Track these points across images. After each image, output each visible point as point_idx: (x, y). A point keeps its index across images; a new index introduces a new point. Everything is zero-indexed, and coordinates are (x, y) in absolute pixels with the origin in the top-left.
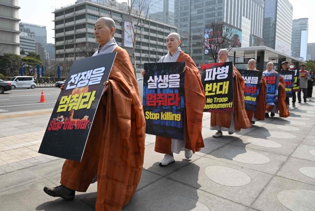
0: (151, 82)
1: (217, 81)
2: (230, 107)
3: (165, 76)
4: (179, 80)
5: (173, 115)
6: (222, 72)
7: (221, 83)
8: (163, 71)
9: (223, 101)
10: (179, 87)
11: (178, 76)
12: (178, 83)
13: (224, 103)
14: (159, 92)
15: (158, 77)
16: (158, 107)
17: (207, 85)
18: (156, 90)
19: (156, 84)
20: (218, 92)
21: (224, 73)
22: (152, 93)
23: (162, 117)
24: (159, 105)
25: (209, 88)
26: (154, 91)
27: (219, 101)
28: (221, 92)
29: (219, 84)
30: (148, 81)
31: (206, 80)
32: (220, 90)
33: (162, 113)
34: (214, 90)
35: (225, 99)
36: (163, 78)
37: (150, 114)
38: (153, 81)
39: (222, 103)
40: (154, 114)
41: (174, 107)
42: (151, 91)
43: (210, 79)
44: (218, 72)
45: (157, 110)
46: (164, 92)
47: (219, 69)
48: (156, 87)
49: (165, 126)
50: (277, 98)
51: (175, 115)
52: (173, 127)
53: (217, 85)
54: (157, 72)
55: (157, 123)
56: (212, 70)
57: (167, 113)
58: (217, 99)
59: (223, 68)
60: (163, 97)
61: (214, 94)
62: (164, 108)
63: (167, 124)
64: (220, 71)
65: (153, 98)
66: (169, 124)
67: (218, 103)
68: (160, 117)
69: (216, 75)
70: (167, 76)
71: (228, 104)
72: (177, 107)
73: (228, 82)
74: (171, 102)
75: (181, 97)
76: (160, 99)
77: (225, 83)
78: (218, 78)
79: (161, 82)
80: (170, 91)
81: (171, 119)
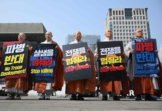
0: (36, 53)
1: (15, 54)
2: (23, 72)
3: (45, 50)
4: (53, 52)
5: (49, 70)
6: (20, 48)
7: (18, 56)
8: (44, 48)
9: (18, 69)
10: (53, 55)
11: (53, 50)
12: (52, 54)
13: (19, 70)
14: (41, 58)
15: (41, 51)
16: (40, 67)
17: (7, 57)
18: (39, 57)
19: (39, 54)
20: (15, 62)
21: (21, 48)
22: (36, 59)
23: (42, 71)
24: (41, 65)
25: (8, 59)
26: (38, 58)
27: (15, 69)
28: (17, 62)
29: (17, 56)
30: (34, 53)
31: (6, 53)
32: (17, 61)
33: (42, 69)
34: (12, 61)
35: (21, 67)
36: (44, 51)
37: (34, 70)
38: (37, 53)
39: (17, 70)
40: (37, 70)
41: (49, 66)
42: (36, 58)
43: (10, 52)
44: (17, 48)
45: (39, 68)
46: (44, 58)
47: (18, 45)
48: (39, 56)
49: (43, 76)
50: (158, 68)
51: (50, 70)
52: (48, 76)
53: (15, 57)
54: (40, 48)
55: (38, 75)
56: (12, 46)
57: (45, 69)
58: (14, 67)
59: (21, 45)
60: (43, 61)
61: (12, 63)
62: (43, 66)
63: (45, 75)
64: (19, 47)
65: (37, 62)
66: (46, 75)
67: (15, 70)
68: (41, 72)
69: (15, 50)
70: (46, 50)
71: (22, 71)
72: (51, 66)
73: (23, 55)
74: (48, 63)
75: (54, 61)
76: (41, 62)
77: (21, 55)
78: (17, 51)
79: (42, 53)
80: (48, 58)
81: (47, 72)
